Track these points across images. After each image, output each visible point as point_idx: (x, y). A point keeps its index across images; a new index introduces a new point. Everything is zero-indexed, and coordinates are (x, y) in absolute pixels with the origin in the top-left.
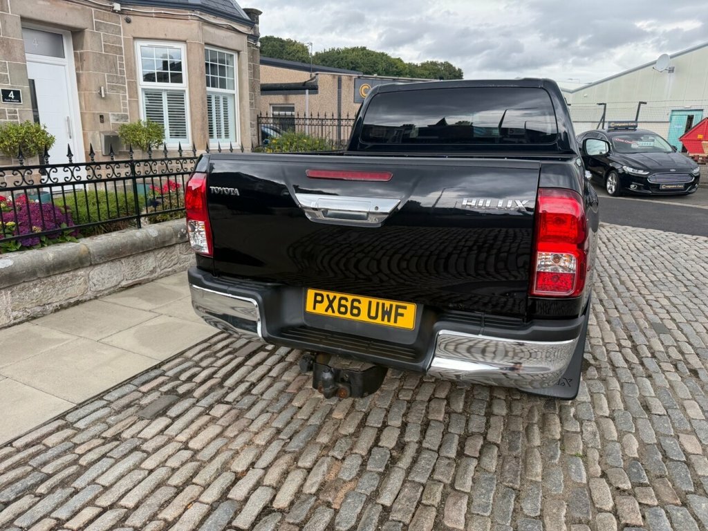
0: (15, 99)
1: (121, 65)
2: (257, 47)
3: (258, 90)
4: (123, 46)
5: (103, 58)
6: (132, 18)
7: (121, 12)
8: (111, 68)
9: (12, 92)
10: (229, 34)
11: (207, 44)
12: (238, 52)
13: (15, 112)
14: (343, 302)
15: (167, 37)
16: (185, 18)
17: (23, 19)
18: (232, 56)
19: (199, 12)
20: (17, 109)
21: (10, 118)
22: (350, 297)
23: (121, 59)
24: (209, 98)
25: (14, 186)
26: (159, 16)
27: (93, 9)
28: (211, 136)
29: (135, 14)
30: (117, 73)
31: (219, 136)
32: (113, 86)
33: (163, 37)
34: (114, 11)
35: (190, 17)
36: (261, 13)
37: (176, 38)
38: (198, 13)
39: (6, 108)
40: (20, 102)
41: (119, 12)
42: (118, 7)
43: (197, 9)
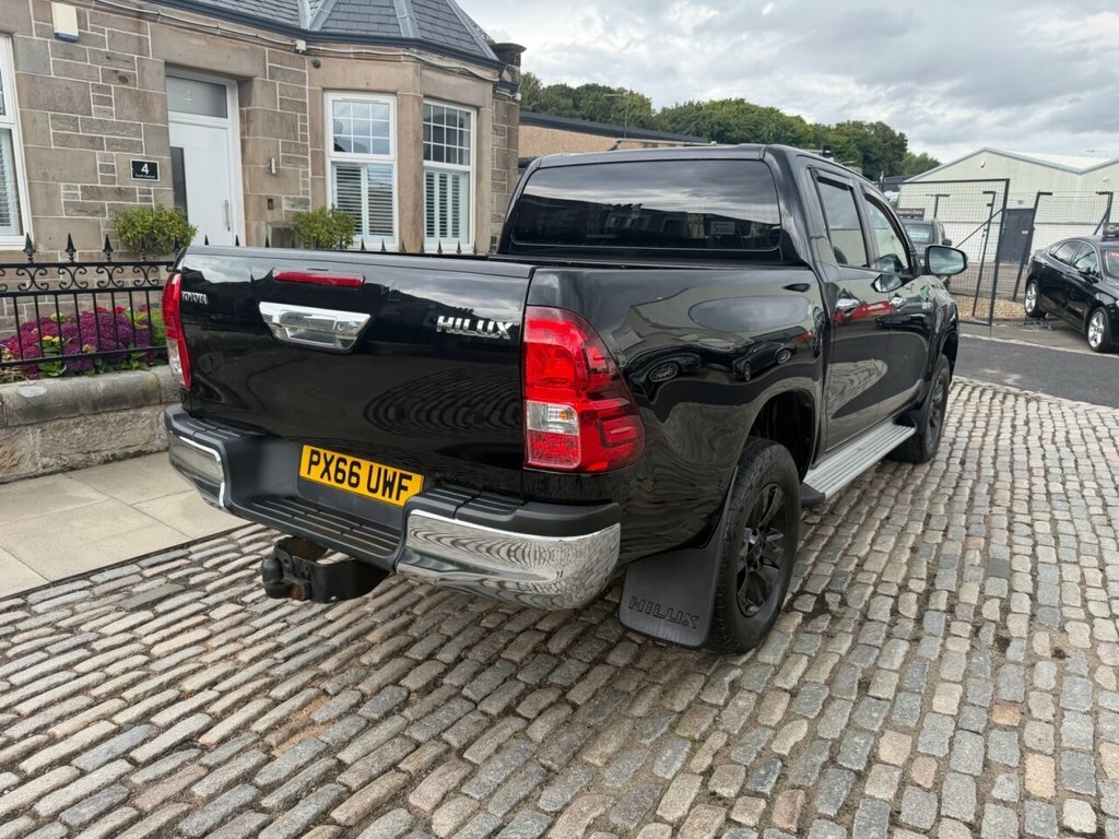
0: (149, 174)
1: (304, 128)
2: (515, 101)
3: (514, 166)
4: (307, 101)
5: (278, 118)
6: (321, 60)
7: (307, 53)
8: (288, 132)
9: (146, 166)
10: (463, 81)
11: (427, 97)
12: (478, 109)
13: (149, 192)
14: (341, 465)
15: (372, 87)
16: (395, 59)
17: (168, 64)
18: (468, 114)
19: (416, 50)
20: (152, 189)
21: (142, 200)
22: (350, 459)
23: (304, 119)
24: (430, 177)
25: (59, 289)
26: (359, 56)
27: (267, 49)
28: (431, 233)
29: (325, 54)
30: (296, 139)
31: (443, 233)
32: (289, 157)
33: (364, 87)
34: (297, 52)
35: (403, 58)
36: (523, 49)
37: (382, 87)
38: (414, 52)
39: (137, 185)
40: (156, 178)
41: (304, 53)
42: (301, 45)
43: (413, 46)
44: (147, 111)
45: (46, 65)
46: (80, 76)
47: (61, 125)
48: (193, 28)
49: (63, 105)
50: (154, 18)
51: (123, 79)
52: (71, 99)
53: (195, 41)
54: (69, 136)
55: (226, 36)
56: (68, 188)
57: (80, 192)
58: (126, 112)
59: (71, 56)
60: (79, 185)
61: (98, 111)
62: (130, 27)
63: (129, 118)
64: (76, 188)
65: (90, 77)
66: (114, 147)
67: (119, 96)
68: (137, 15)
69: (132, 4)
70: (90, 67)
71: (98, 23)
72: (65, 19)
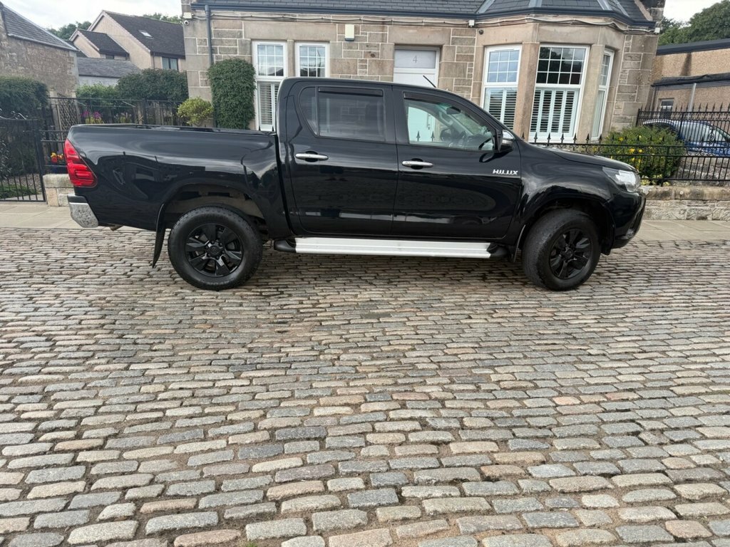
1: (470, 70)
2: (655, 34)
4: (474, 54)
5: (454, 66)
6: (484, 29)
7: (476, 26)
8: (460, 72)
11: (542, 43)
12: (590, 45)
15: (508, 42)
16: (522, 23)
17: (396, 45)
18: (585, 49)
19: (534, 15)
23: (471, 65)
24: (538, 94)
26: (503, 24)
27: (452, 28)
28: (533, 129)
29: (485, 26)
30: (465, 76)
31: (544, 128)
32: (459, 88)
33: (505, 42)
34: (469, 27)
35: (526, 21)
37: (514, 41)
38: (533, 16)
41: (473, 27)
42: (472, 23)
43: (530, 13)
44: (383, 70)
45: (341, 54)
46: (354, 56)
48: (410, 25)
49: (345, 71)
50: (390, 23)
51: (373, 55)
52: (349, 67)
53: (411, 31)
55: (428, 25)
58: (373, 71)
59: (351, 48)
61: (360, 72)
62: (378, 29)
63: (374, 74)
65: (358, 57)
67: (370, 63)
68: (384, 23)
69: (379, 18)
70: (359, 52)
71: (365, 30)
72: (349, 31)
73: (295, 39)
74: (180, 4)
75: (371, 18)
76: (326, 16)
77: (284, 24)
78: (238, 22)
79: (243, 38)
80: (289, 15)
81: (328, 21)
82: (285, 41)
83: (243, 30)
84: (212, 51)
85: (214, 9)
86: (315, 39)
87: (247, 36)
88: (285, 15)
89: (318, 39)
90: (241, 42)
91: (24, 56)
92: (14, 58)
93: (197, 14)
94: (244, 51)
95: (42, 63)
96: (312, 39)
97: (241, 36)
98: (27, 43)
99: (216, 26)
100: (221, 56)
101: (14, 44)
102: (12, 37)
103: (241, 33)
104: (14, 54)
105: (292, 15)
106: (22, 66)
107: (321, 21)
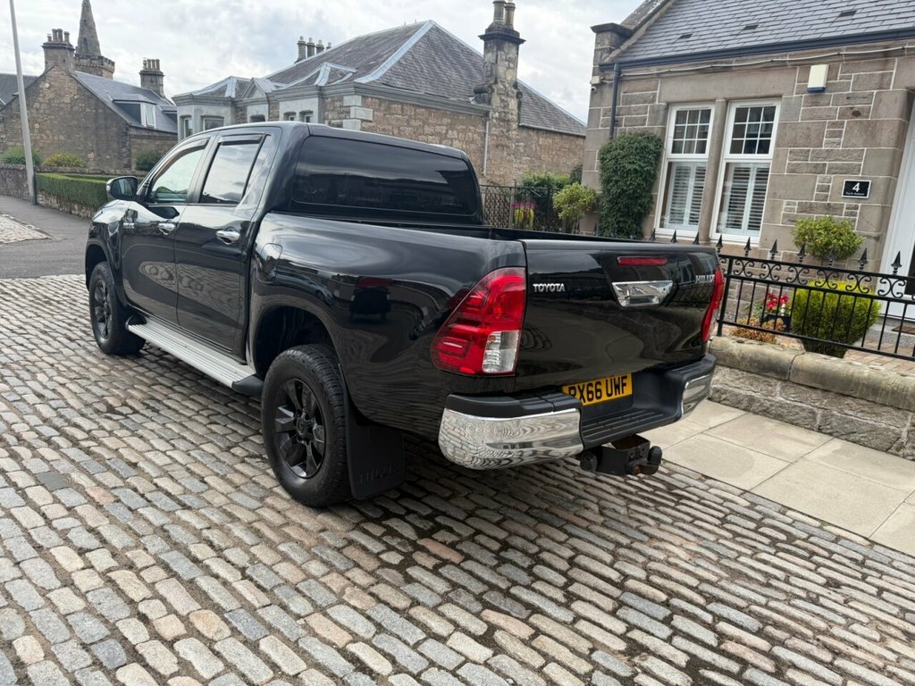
0: (859, 192)
9: (858, 185)
13: (856, 208)
17: (911, 92)
20: (860, 205)
21: (847, 214)
39: (846, 203)
40: (866, 195)
44: (873, 137)
45: (797, 114)
46: (820, 118)
47: (795, 157)
49: (801, 141)
50: (900, 53)
51: (857, 114)
52: (809, 136)
54: (799, 164)
56: (788, 204)
57: (796, 207)
58: (854, 141)
59: (817, 104)
60: (797, 202)
61: (828, 143)
62: (877, 67)
63: (854, 146)
64: (795, 204)
65: (828, 117)
66: (833, 171)
67: (850, 128)
68: (886, 54)
69: (878, 47)
70: (832, 108)
71: (848, 72)
72: (817, 76)
73: (727, 96)
74: (592, 66)
75: (859, 50)
76: (777, 57)
77: (714, 77)
78: (654, 82)
79: (657, 103)
80: (722, 63)
81: (783, 65)
82: (713, 101)
83: (658, 92)
84: (615, 123)
85: (624, 68)
86: (759, 95)
87: (663, 98)
88: (715, 63)
89: (763, 94)
90: (652, 108)
91: (533, 146)
92: (520, 148)
93: (607, 77)
94: (654, 120)
95: (554, 153)
96: (753, 95)
97: (653, 101)
98: (540, 133)
99: (626, 90)
100: (625, 128)
101: (524, 134)
102: (523, 127)
103: (654, 95)
104: (522, 144)
105: (726, 63)
106: (528, 156)
107: (771, 65)
